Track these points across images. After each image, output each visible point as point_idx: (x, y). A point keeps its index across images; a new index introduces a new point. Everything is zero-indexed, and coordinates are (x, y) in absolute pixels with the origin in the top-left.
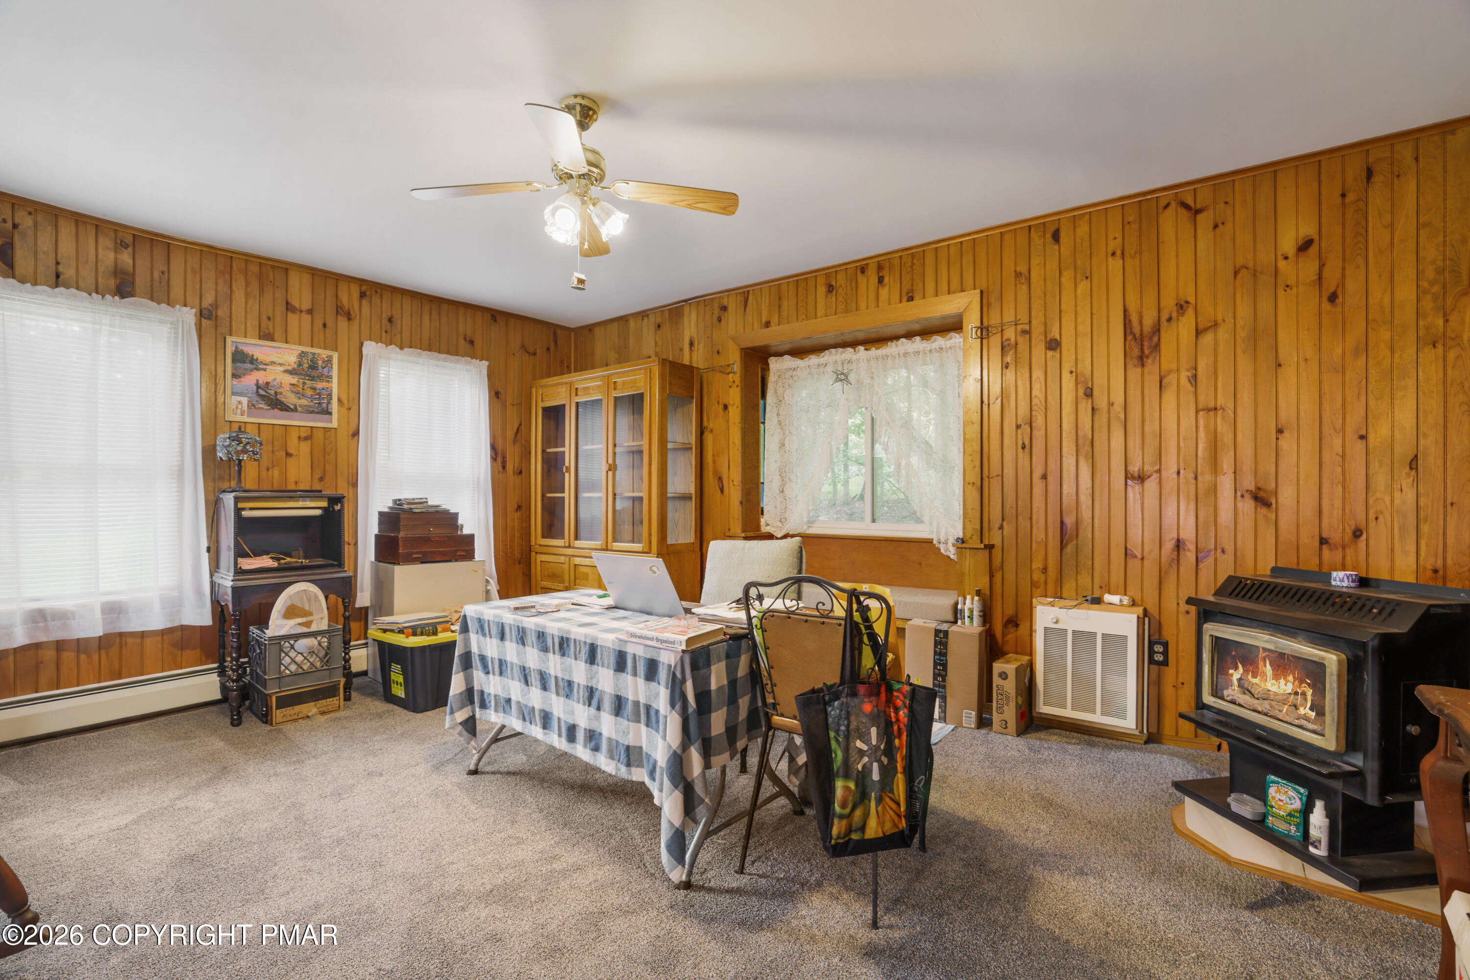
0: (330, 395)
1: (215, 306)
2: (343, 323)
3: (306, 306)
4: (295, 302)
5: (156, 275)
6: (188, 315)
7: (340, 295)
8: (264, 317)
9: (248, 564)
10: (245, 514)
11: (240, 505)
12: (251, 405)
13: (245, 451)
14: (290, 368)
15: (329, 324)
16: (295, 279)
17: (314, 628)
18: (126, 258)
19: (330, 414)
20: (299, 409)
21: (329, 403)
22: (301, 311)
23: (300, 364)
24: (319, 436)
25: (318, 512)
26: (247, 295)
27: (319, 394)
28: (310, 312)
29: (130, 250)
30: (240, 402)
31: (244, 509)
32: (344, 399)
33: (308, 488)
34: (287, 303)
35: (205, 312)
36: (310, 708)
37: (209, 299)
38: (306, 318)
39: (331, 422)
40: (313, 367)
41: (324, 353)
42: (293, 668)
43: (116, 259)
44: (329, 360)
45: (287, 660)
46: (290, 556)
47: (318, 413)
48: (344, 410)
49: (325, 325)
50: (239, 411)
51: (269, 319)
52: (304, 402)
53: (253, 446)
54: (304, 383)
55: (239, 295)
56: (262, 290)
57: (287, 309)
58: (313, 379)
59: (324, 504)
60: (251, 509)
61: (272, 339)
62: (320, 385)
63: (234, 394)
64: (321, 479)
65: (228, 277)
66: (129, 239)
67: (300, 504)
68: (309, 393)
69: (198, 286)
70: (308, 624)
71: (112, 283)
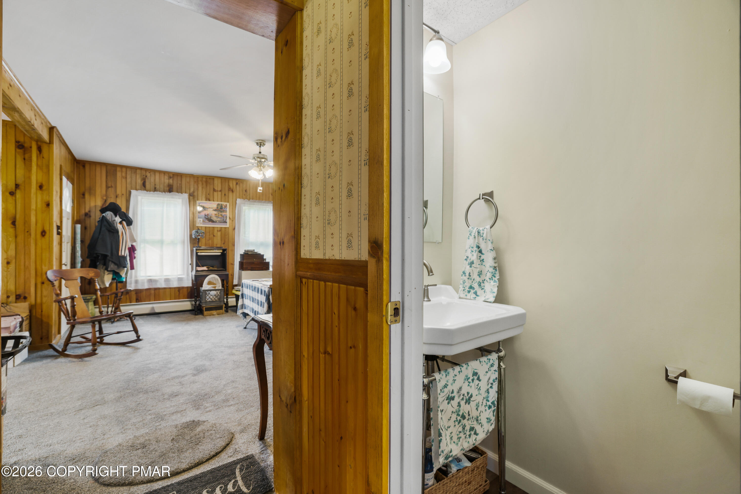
0: (226, 217)
1: (194, 192)
2: (231, 193)
3: (219, 189)
4: (216, 188)
5: (178, 185)
6: (186, 196)
7: (230, 184)
8: (207, 194)
9: (199, 268)
10: (199, 254)
11: (197, 251)
12: (203, 221)
13: (199, 235)
14: (214, 209)
15: (226, 194)
16: (216, 181)
17: (217, 288)
18: (171, 181)
19: (227, 223)
20: (217, 222)
21: (226, 219)
22: (218, 191)
23: (217, 208)
24: (223, 230)
25: (219, 254)
26: (202, 188)
27: (223, 217)
28: (221, 191)
29: (172, 179)
30: (200, 220)
31: (198, 253)
32: (231, 218)
33: (220, 246)
34: (214, 189)
35: (191, 194)
36: (214, 312)
37: (192, 190)
38: (220, 193)
39: (227, 225)
40: (221, 208)
41: (224, 203)
42: (210, 299)
43: (168, 182)
44: (226, 206)
45: (208, 296)
46: (213, 267)
47: (223, 223)
48: (231, 222)
49: (225, 195)
50: (200, 223)
51: (208, 194)
52: (218, 219)
53: (201, 234)
54: (219, 214)
55: (200, 188)
56: (206, 186)
57: (214, 191)
58: (221, 212)
59: (221, 251)
60: (201, 252)
61: (209, 200)
62: (223, 214)
63: (198, 218)
64: (224, 244)
65: (197, 183)
66: (172, 176)
67: (214, 251)
68: (220, 216)
69: (189, 187)
70: (215, 287)
71: (168, 189)
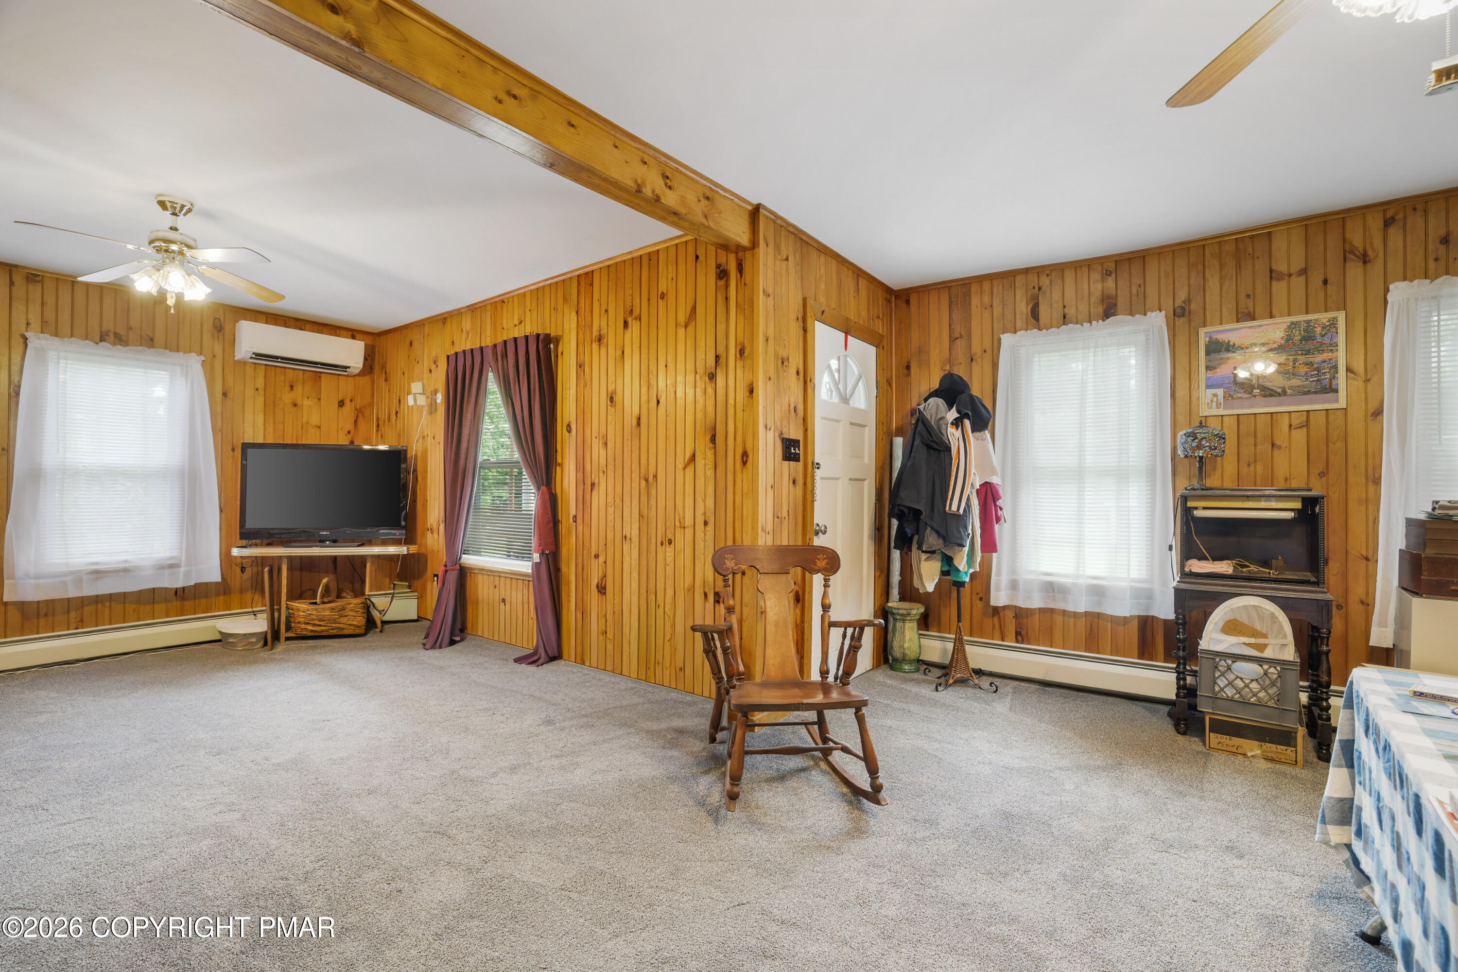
0: (1335, 367)
1: (1189, 301)
2: (1355, 271)
3: (1297, 266)
4: (1281, 267)
5: (1134, 291)
6: (1157, 320)
7: (1348, 235)
8: (1242, 296)
9: (1197, 566)
10: (1198, 513)
11: (1190, 504)
12: (1228, 396)
13: (1199, 447)
14: (1275, 346)
15: (1331, 278)
16: (1280, 243)
17: (1268, 654)
18: (1110, 283)
19: (1336, 391)
20: (1289, 391)
21: (1333, 377)
22: (1290, 275)
23: (1289, 338)
24: (1318, 421)
25: (1290, 515)
26: (1222, 279)
27: (1318, 370)
28: (1304, 272)
29: (1113, 275)
30: (1215, 395)
31: (1196, 508)
32: (1359, 367)
33: (1293, 486)
34: (1271, 271)
35: (1178, 311)
36: (1253, 748)
37: (1182, 295)
38: (1298, 282)
39: (1337, 401)
40: (1308, 337)
41: (1324, 317)
42: (1230, 692)
43: (1103, 288)
44: (1333, 323)
45: (1222, 682)
46: (1259, 564)
47: (1316, 393)
48: (1358, 384)
49: (1325, 282)
50: (1214, 404)
51: (1248, 296)
52: (1296, 382)
53: (1210, 441)
54: (1295, 361)
55: (1213, 283)
56: (1239, 267)
57: (1271, 278)
58: (1308, 352)
59: (1298, 505)
60: (1205, 508)
61: (1253, 318)
62: (1318, 358)
63: (1208, 387)
65: (1200, 267)
66: (1112, 266)
67: (1263, 504)
68: (1303, 370)
69: (1171, 287)
70: (1262, 647)
71: (1100, 310)
